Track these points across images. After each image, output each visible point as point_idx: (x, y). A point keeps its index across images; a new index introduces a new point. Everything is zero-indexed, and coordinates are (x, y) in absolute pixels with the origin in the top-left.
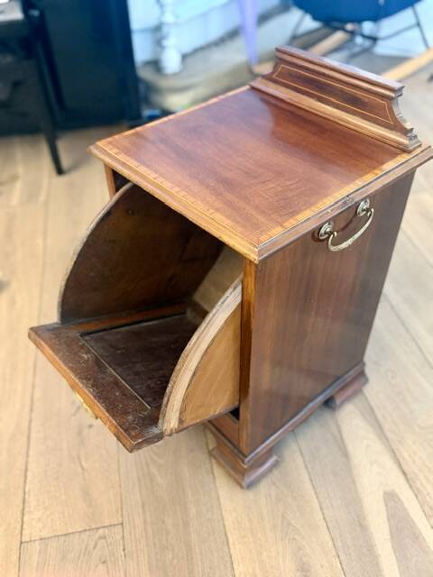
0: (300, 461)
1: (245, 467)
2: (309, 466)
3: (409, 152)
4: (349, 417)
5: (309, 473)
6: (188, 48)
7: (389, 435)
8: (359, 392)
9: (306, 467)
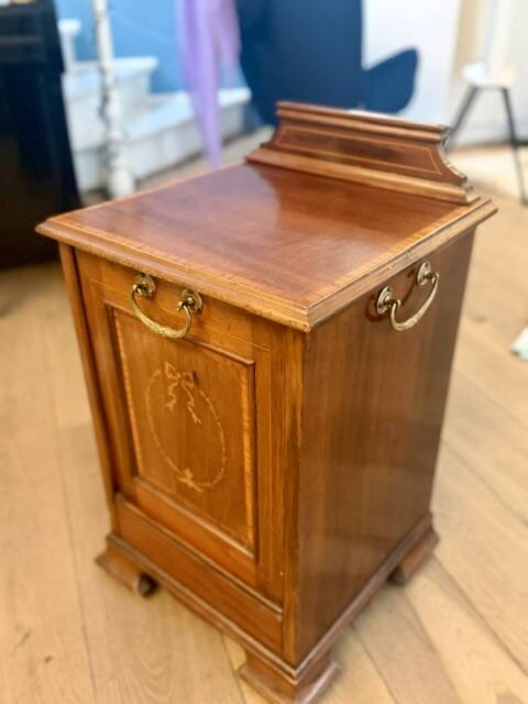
0: (369, 667)
1: (295, 683)
2: (384, 672)
3: (467, 205)
4: (424, 591)
5: (385, 682)
6: (142, 169)
7: (482, 609)
8: (429, 556)
9: (380, 674)
